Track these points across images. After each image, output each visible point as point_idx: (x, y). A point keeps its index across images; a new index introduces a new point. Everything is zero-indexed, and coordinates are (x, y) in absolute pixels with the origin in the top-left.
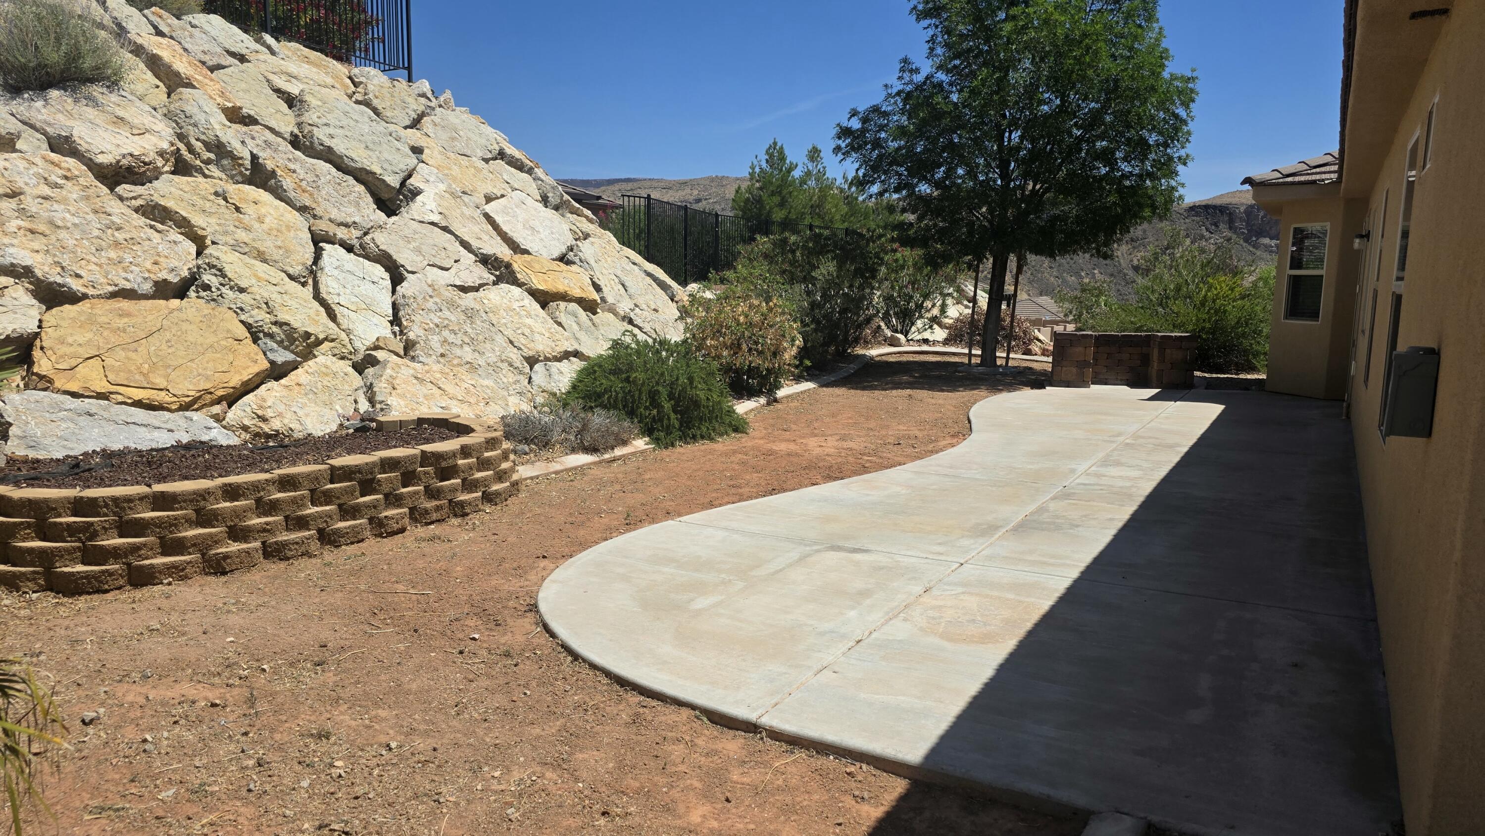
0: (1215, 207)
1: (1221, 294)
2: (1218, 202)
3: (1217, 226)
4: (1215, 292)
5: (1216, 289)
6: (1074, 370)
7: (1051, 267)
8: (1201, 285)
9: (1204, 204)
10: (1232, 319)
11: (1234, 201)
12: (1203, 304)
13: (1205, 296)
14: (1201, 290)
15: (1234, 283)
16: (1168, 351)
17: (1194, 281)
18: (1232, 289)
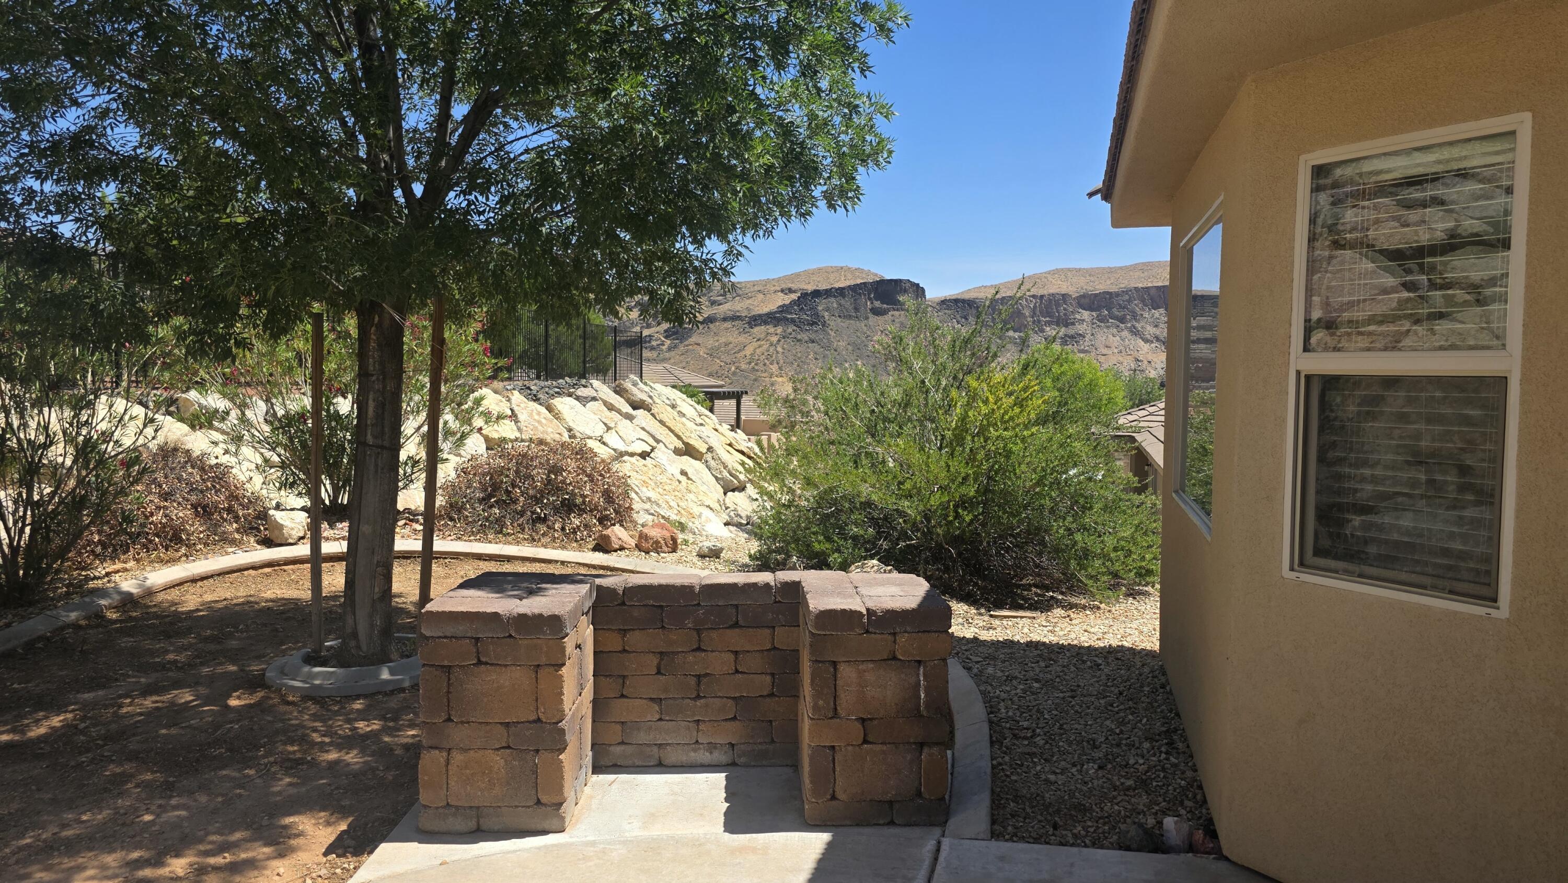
0: (963, 301)
1: (997, 415)
2: (967, 297)
3: (967, 319)
4: (984, 410)
5: (986, 402)
6: (498, 761)
7: (816, 359)
8: (954, 393)
9: (954, 297)
10: (1026, 476)
11: (981, 295)
12: (959, 439)
13: (964, 418)
14: (951, 406)
15: (1025, 389)
16: (847, 672)
17: (937, 386)
18: (1020, 403)
